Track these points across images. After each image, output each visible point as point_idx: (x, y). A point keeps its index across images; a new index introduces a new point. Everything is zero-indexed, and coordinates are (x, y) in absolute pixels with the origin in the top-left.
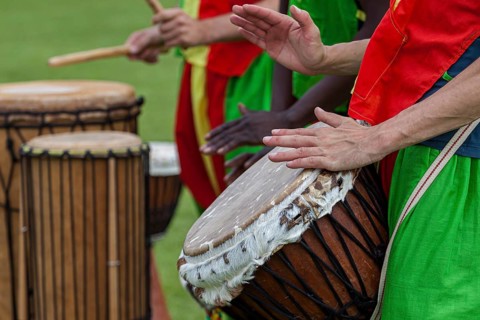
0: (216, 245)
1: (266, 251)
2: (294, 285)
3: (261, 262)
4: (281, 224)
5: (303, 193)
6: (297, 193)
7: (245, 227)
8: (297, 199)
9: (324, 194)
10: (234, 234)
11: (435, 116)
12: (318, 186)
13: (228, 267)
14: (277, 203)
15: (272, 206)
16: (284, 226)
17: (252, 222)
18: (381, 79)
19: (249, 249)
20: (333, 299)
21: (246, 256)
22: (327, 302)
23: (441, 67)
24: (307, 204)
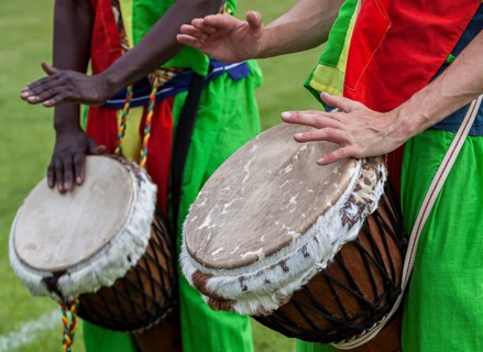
0: (269, 255)
1: (328, 253)
2: (342, 283)
3: (324, 266)
4: (344, 225)
5: (355, 190)
6: (349, 191)
7: (303, 233)
8: (352, 196)
9: (374, 189)
10: (291, 240)
11: (453, 94)
12: (367, 182)
13: (287, 275)
14: (334, 203)
15: (329, 208)
16: (347, 225)
17: (311, 226)
18: (367, 70)
19: (312, 254)
20: (371, 292)
21: (309, 260)
22: (366, 296)
23: (443, 51)
24: (363, 201)
